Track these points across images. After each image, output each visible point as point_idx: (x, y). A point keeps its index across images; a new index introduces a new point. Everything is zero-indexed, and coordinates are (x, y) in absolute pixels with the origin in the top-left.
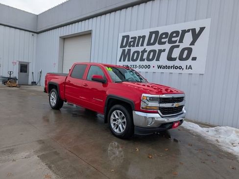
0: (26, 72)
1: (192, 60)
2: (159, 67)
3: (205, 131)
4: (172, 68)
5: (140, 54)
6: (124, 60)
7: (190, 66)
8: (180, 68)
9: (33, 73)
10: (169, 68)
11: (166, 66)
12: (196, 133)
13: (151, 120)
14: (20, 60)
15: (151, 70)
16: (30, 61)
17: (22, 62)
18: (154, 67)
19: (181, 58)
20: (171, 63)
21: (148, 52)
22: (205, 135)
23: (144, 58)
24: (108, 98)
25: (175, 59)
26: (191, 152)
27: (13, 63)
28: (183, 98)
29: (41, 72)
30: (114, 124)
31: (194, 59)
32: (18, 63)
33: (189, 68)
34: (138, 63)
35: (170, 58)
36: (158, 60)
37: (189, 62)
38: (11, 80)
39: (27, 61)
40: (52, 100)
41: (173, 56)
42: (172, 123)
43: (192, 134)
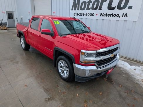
0: (12, 18)
1: (128, 9)
2: (101, 15)
3: (133, 69)
4: (112, 15)
5: (87, 4)
6: (75, 10)
7: (126, 14)
8: (118, 15)
9: (17, 19)
10: (109, 15)
11: (107, 14)
12: (126, 70)
13: (88, 72)
14: (7, 10)
15: (95, 17)
16: (13, 11)
17: (8, 11)
18: (97, 15)
19: (119, 8)
20: (111, 12)
21: (93, 2)
22: (132, 73)
23: (90, 7)
24: (55, 50)
25: (114, 8)
26: (120, 96)
27: (2, 12)
28: (118, 48)
29: (22, 18)
30: (61, 70)
31: (130, 8)
32: (6, 12)
33: (125, 16)
34: (85, 11)
35: (110, 7)
36: (100, 9)
37: (126, 11)
38: (2, 25)
39: (12, 11)
40: (23, 43)
41: (113, 6)
42: (107, 71)
43: (123, 72)
